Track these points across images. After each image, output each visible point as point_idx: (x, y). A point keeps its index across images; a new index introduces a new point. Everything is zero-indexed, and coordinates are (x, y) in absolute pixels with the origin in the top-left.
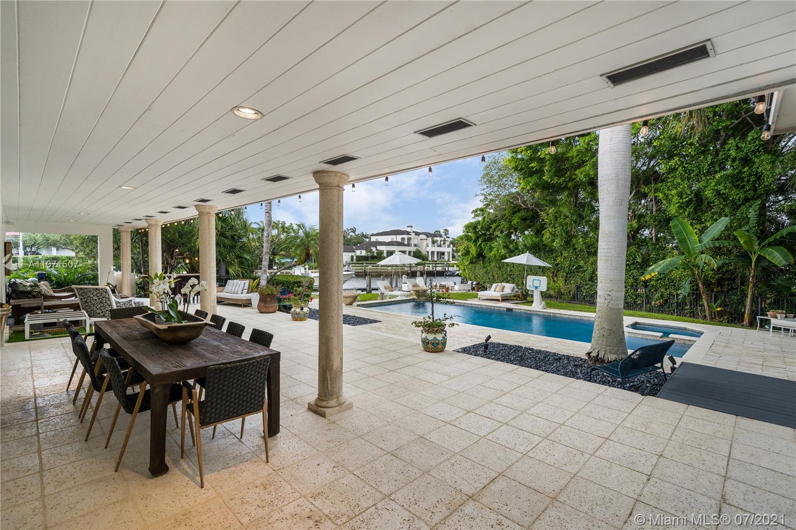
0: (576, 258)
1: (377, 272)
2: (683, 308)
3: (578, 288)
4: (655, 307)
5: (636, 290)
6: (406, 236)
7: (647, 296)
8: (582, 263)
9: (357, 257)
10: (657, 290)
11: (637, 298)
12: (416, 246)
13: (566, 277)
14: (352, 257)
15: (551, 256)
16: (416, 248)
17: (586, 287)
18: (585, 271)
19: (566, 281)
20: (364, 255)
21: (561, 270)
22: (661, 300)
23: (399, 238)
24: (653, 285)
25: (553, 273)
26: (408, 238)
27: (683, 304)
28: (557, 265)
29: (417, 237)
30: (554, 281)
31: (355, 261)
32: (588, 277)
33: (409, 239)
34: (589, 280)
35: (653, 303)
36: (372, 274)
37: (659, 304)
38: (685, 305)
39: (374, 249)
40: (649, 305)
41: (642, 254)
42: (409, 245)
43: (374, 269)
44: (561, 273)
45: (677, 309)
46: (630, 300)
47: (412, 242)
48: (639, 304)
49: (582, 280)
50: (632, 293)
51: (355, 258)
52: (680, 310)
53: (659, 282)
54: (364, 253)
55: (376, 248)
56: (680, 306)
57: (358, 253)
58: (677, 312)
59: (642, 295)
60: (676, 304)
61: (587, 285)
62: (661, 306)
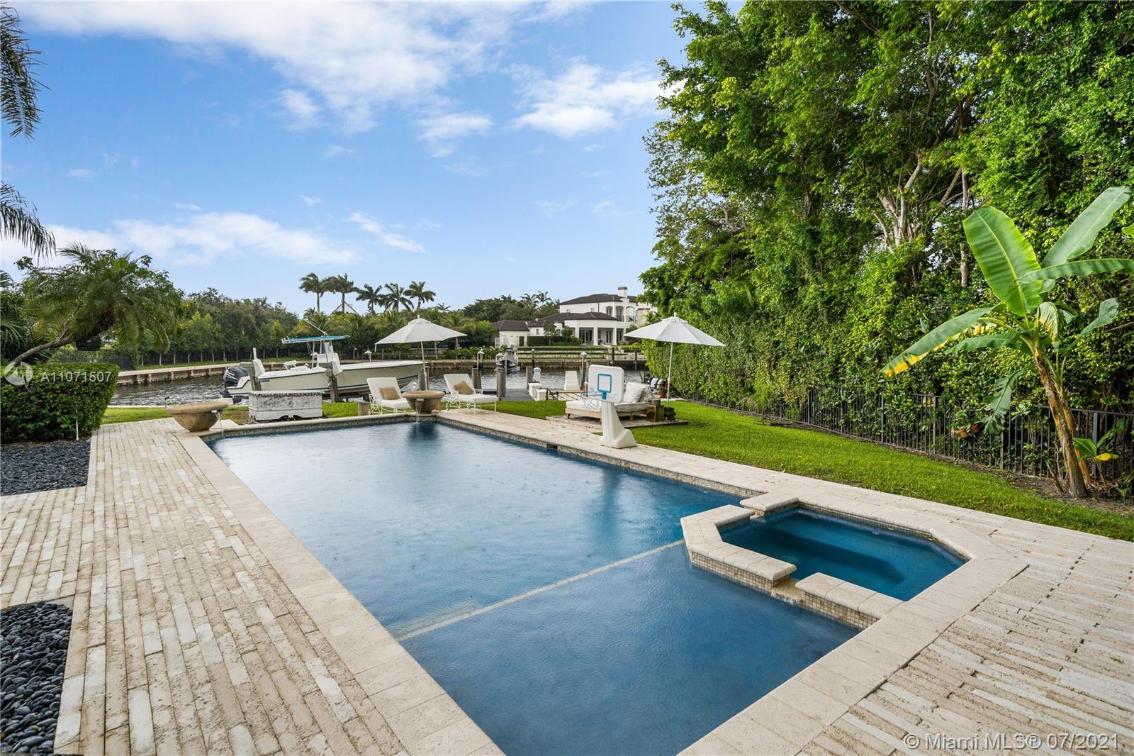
0: (808, 329)
1: (559, 363)
2: (1018, 446)
3: (812, 393)
4: (956, 441)
5: (917, 400)
6: (613, 305)
7: (940, 414)
8: (817, 339)
9: (529, 338)
10: (961, 401)
11: (919, 418)
12: (631, 319)
13: (793, 368)
14: (522, 339)
15: (766, 326)
16: (631, 323)
17: (826, 391)
18: (823, 356)
19: (792, 377)
20: (543, 335)
21: (783, 353)
22: (969, 427)
23: (602, 308)
24: (951, 390)
25: (769, 361)
26: (617, 307)
27: (1019, 438)
28: (777, 343)
29: (633, 305)
30: (772, 378)
31: (526, 345)
32: (828, 371)
33: (620, 309)
34: (831, 377)
35: (953, 431)
36: (551, 366)
37: (963, 435)
38: (1025, 440)
39: (558, 326)
40: (943, 437)
41: (929, 315)
42: (619, 319)
43: (555, 358)
44: (783, 362)
45: (1005, 451)
46: (905, 423)
47: (625, 314)
48: (923, 433)
49: (818, 376)
50: (908, 407)
51: (525, 340)
52: (1012, 452)
53: (964, 380)
54: (541, 332)
55: (563, 324)
56: (1012, 443)
57: (533, 332)
58: (1005, 458)
59: (930, 412)
60: (1002, 435)
61: (827, 386)
62: (969, 439)
